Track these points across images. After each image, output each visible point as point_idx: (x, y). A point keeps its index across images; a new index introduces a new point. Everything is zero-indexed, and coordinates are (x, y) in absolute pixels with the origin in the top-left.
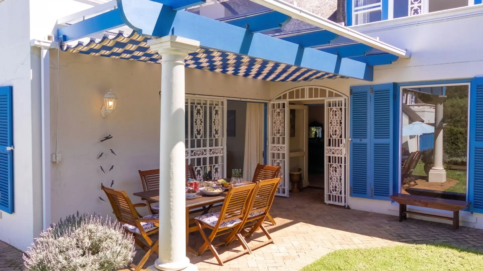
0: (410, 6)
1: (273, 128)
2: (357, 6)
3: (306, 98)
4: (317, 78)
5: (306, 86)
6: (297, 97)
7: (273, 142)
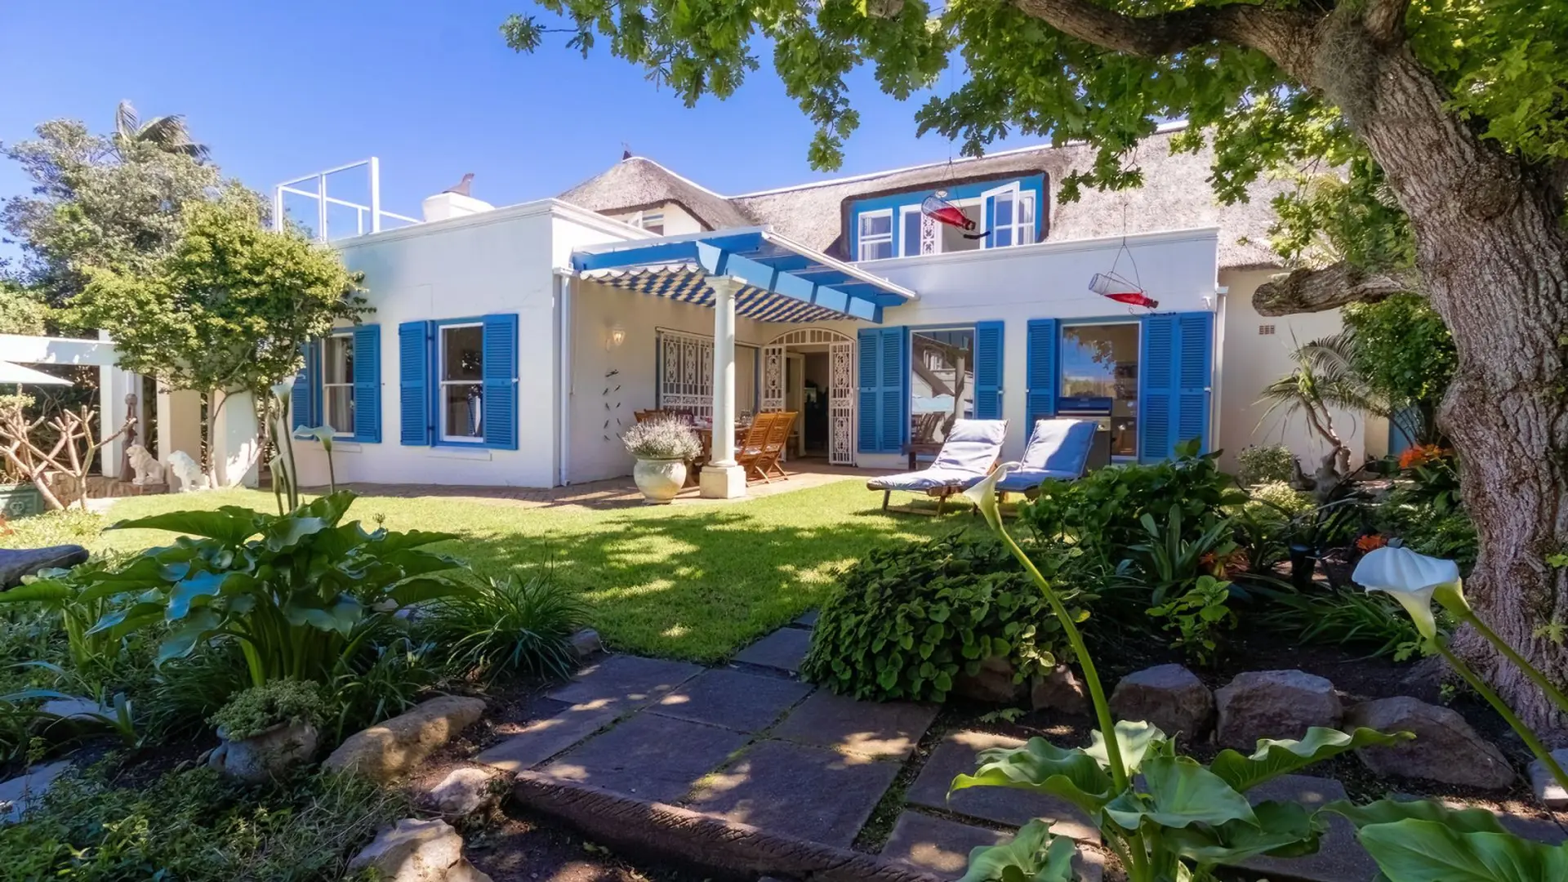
0: (922, 241)
1: (766, 378)
2: (863, 234)
3: (808, 342)
4: (823, 318)
5: (808, 328)
6: (797, 341)
7: (767, 396)
